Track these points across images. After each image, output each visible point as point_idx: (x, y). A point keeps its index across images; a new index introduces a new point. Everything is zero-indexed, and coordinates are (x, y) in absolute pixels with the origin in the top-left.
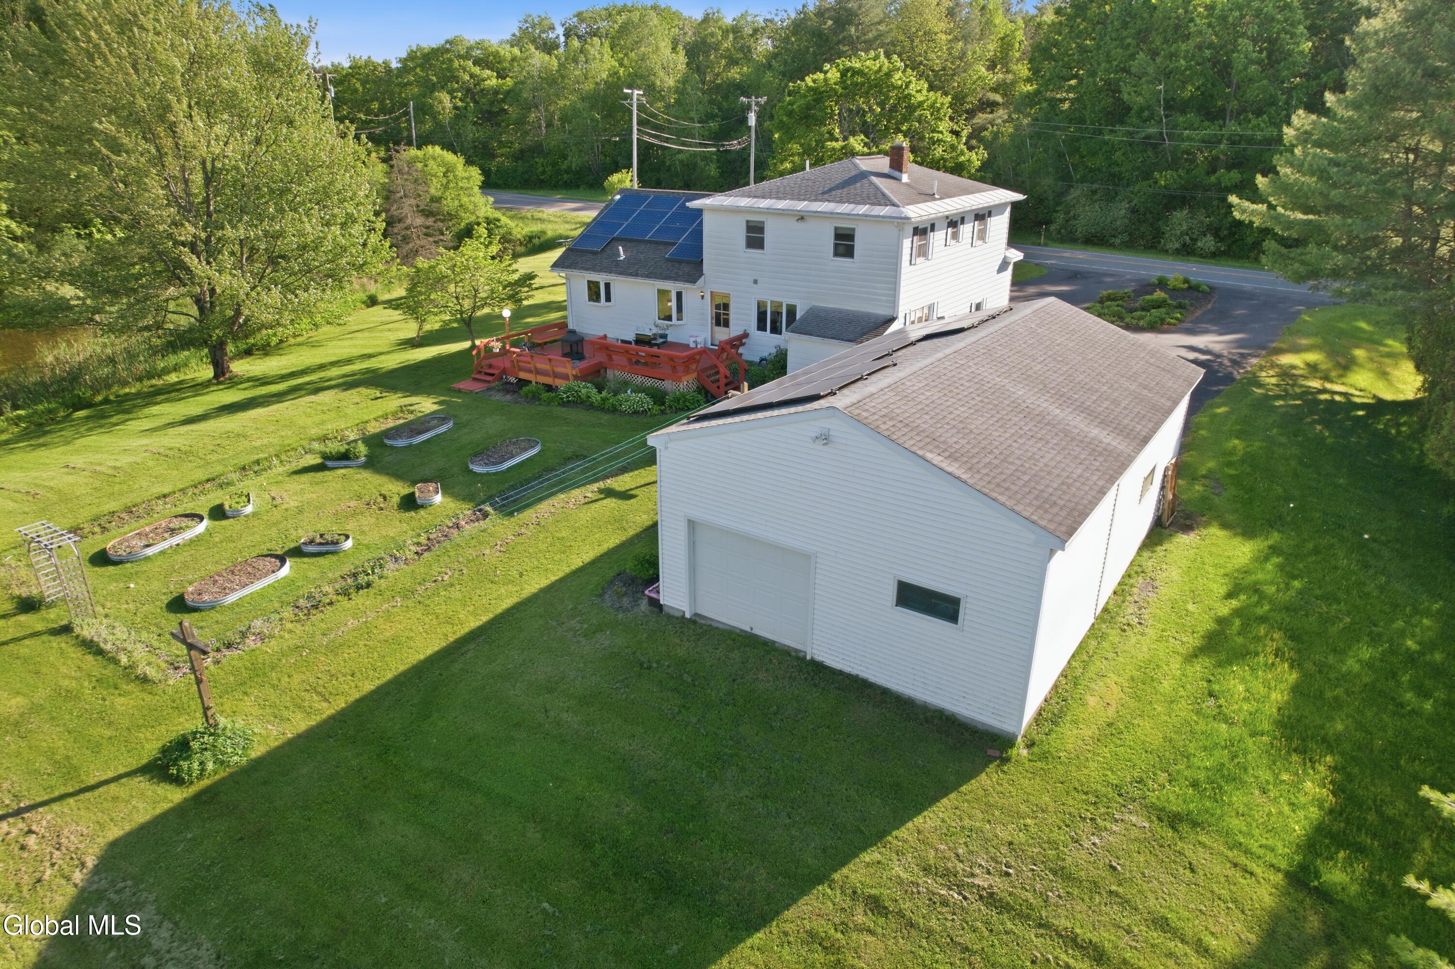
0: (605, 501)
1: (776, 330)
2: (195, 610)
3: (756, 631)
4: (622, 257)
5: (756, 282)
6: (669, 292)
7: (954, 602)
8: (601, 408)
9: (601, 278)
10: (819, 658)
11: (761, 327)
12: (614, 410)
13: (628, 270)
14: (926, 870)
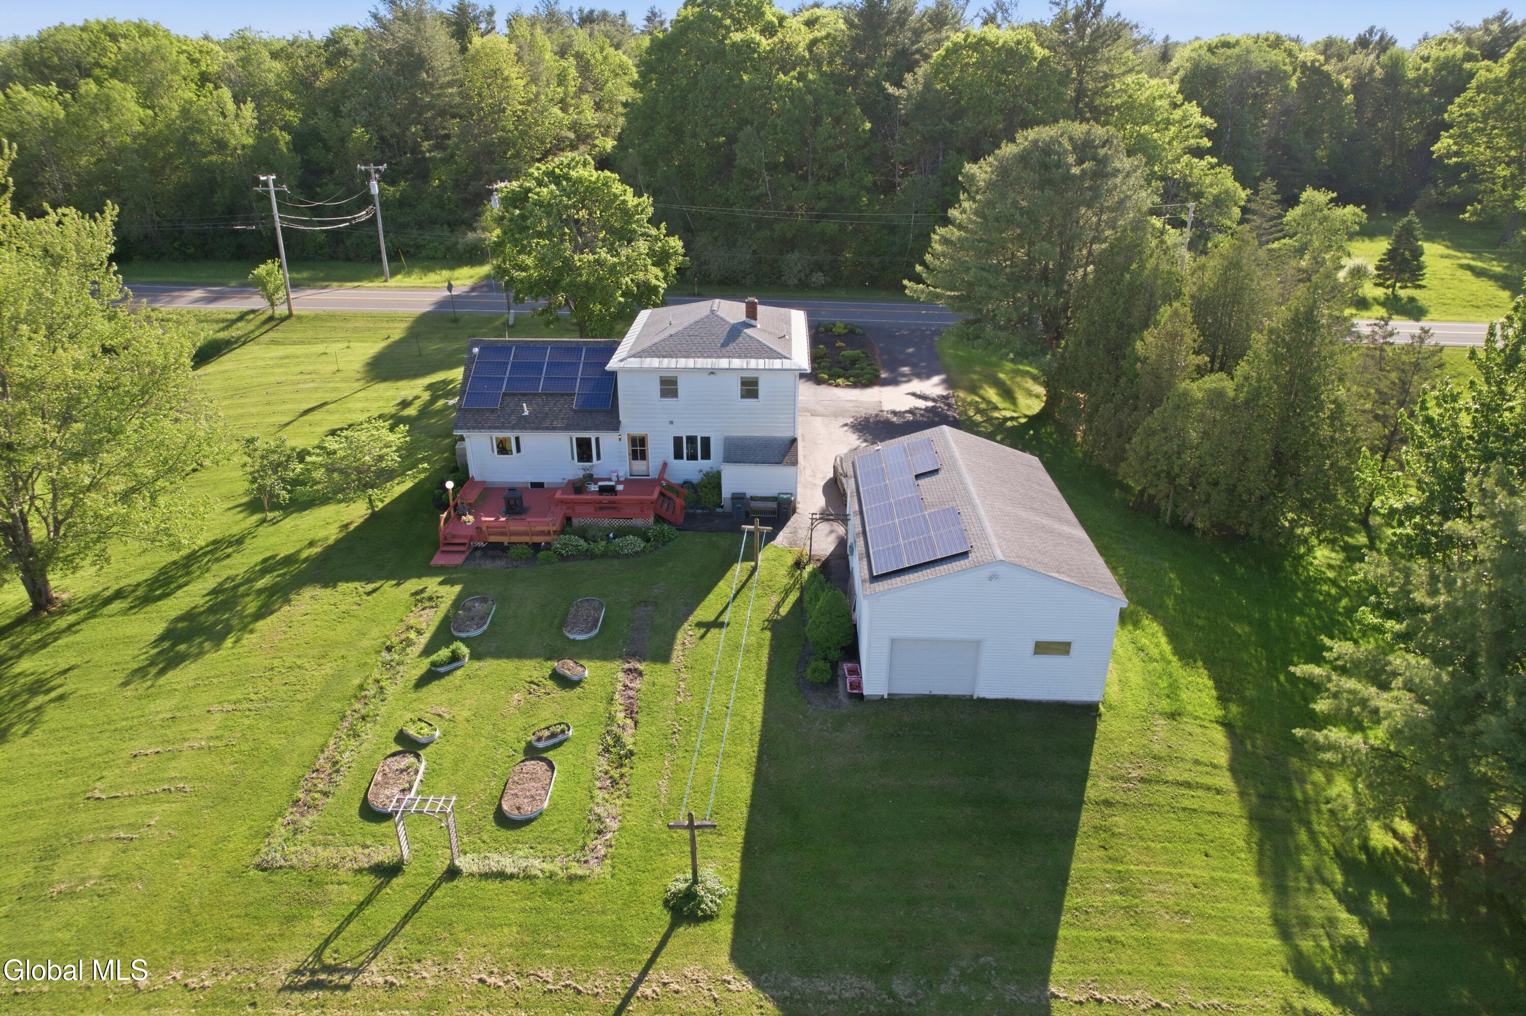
0: (709, 635)
1: (692, 457)
2: (528, 822)
3: (934, 693)
4: (526, 413)
5: (671, 423)
6: (589, 440)
7: (1068, 644)
8: (604, 555)
9: (511, 435)
10: (981, 696)
11: (678, 455)
12: (617, 555)
13: (536, 424)
14: (1112, 779)
